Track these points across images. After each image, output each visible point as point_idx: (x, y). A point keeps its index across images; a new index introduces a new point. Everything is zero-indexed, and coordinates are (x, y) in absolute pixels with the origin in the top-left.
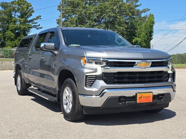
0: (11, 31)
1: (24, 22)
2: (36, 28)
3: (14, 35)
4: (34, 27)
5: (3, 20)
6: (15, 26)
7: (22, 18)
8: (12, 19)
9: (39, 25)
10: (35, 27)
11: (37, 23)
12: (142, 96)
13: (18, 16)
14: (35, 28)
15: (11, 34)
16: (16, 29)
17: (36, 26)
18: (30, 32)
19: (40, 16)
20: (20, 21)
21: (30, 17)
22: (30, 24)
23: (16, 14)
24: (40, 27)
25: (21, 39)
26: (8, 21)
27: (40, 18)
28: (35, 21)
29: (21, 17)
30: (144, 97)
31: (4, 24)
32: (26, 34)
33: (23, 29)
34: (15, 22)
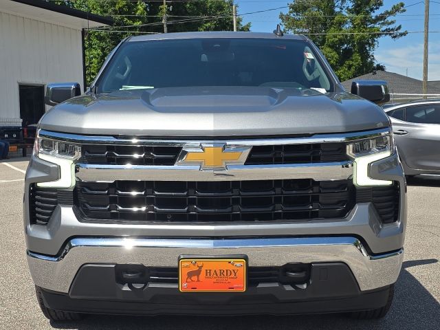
0: (329, 46)
1: (362, 24)
2: (390, 34)
3: (336, 56)
4: (386, 34)
5: (314, 24)
6: (339, 34)
7: (358, 13)
8: (333, 19)
9: (399, 28)
10: (388, 32)
11: (392, 22)
12: (201, 267)
13: (347, 9)
14: (387, 36)
15: (330, 55)
16: (341, 42)
17: (392, 30)
18: (376, 47)
19: (402, 5)
20: (352, 21)
21: (377, 8)
22: (377, 26)
23: (344, 5)
24: (400, 31)
25: (352, 65)
26: (324, 24)
27: (402, 9)
28: (390, 19)
29: (355, 10)
30: (208, 272)
31: (316, 32)
32: (367, 51)
33: (360, 39)
34: (341, 24)
